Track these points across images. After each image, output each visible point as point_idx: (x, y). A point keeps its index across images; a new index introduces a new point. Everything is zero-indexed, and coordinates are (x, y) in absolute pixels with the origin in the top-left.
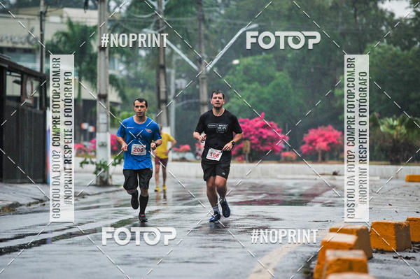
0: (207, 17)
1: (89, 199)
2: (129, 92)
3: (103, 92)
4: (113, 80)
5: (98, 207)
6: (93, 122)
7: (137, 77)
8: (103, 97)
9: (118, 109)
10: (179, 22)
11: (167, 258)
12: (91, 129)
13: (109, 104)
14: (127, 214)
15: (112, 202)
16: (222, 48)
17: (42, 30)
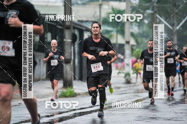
0: (177, 4)
1: (122, 89)
2: (139, 40)
3: (128, 40)
4: (132, 35)
5: (126, 93)
6: (123, 54)
7: (143, 33)
8: (128, 42)
9: (134, 48)
10: (163, 7)
11: (160, 118)
12: (122, 57)
13: (130, 46)
14: (140, 97)
15: (132, 91)
16: (184, 18)
17: (100, 12)
